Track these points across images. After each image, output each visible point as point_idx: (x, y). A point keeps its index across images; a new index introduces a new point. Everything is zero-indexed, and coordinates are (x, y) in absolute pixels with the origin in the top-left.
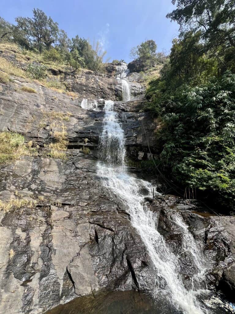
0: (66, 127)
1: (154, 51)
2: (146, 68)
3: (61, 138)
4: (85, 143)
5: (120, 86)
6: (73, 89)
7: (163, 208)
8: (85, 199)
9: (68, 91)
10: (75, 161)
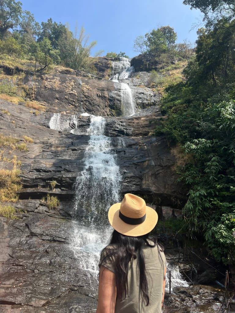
0: (19, 162)
1: (172, 42)
2: (160, 66)
3: (9, 180)
4: (51, 189)
5: (118, 93)
6: (38, 97)
7: (186, 310)
8: (42, 293)
9: (29, 99)
10: (31, 220)
